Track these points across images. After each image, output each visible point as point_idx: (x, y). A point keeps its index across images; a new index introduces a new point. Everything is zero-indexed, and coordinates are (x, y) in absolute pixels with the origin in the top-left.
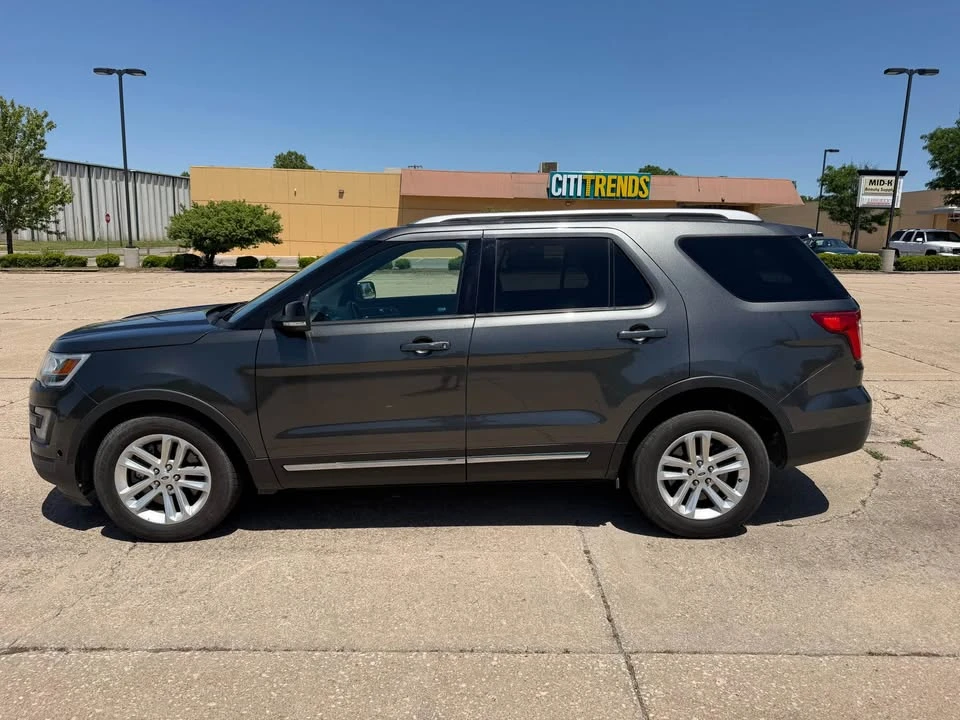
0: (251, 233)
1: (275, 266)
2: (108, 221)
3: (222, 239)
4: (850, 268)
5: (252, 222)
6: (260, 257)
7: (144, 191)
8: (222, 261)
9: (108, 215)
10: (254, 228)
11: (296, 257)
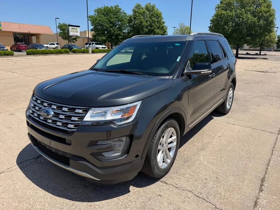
4: (82, 53)
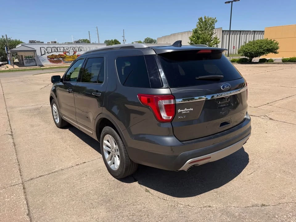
0: (264, 50)
1: (273, 62)
2: (234, 48)
3: (253, 53)
5: (266, 46)
6: (268, 59)
7: (243, 37)
8: (255, 60)
9: (234, 46)
10: (266, 48)
11: (281, 58)
